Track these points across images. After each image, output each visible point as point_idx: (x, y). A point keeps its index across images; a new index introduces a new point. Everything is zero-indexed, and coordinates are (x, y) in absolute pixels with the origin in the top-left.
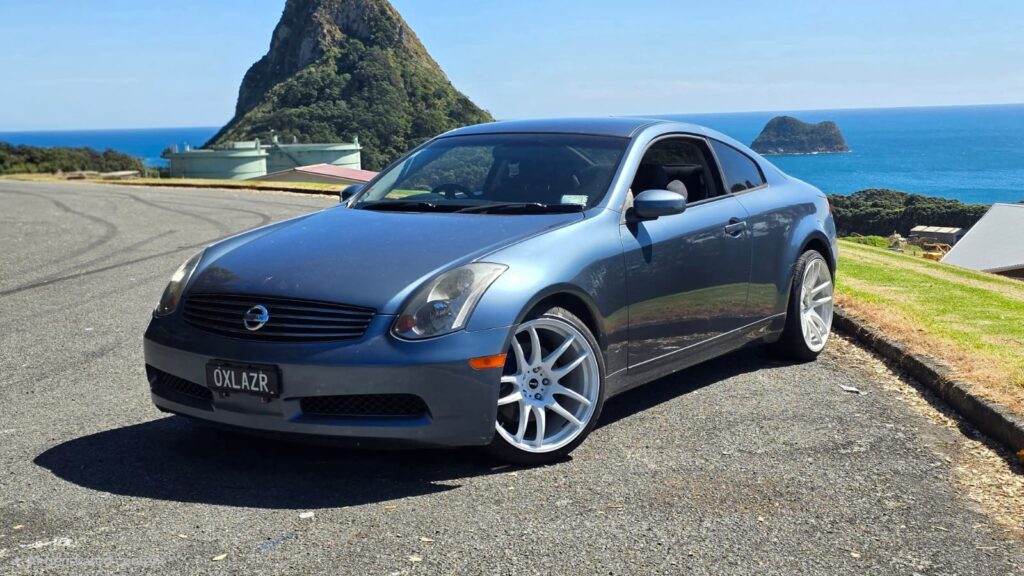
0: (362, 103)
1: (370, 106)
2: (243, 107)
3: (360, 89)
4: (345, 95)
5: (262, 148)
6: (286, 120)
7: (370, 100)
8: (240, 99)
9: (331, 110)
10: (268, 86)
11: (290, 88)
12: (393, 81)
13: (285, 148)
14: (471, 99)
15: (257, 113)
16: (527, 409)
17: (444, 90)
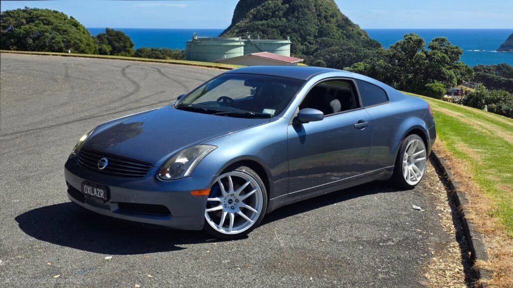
0: (294, 19)
1: (298, 21)
2: (235, 20)
3: (293, 12)
4: (286, 15)
5: (242, 41)
6: (255, 27)
7: (297, 18)
8: (234, 16)
9: (278, 22)
10: (248, 10)
11: (258, 11)
12: (310, 8)
13: (253, 41)
14: (349, 19)
15: (242, 23)
16: (225, 214)
17: (336, 13)
